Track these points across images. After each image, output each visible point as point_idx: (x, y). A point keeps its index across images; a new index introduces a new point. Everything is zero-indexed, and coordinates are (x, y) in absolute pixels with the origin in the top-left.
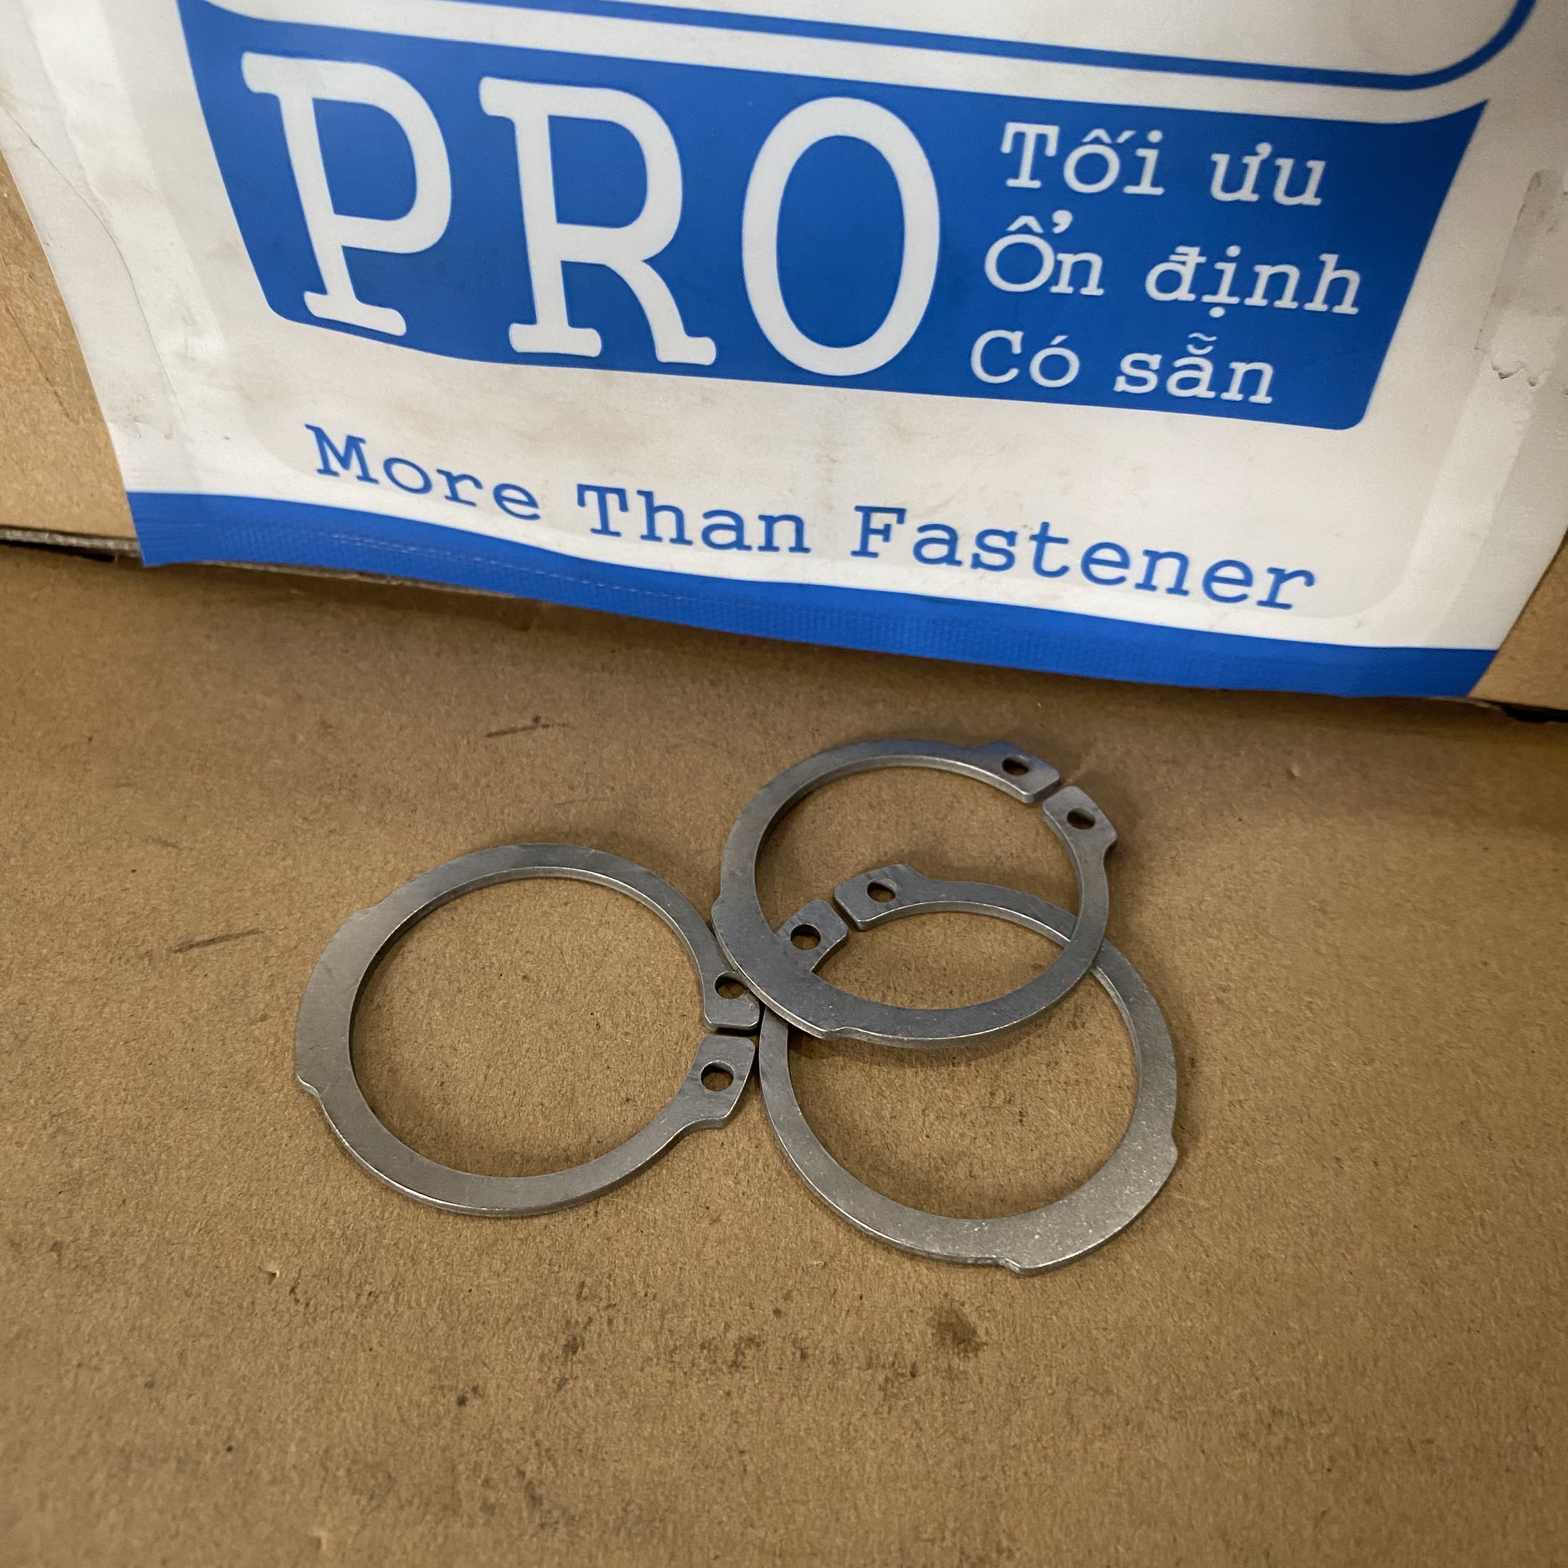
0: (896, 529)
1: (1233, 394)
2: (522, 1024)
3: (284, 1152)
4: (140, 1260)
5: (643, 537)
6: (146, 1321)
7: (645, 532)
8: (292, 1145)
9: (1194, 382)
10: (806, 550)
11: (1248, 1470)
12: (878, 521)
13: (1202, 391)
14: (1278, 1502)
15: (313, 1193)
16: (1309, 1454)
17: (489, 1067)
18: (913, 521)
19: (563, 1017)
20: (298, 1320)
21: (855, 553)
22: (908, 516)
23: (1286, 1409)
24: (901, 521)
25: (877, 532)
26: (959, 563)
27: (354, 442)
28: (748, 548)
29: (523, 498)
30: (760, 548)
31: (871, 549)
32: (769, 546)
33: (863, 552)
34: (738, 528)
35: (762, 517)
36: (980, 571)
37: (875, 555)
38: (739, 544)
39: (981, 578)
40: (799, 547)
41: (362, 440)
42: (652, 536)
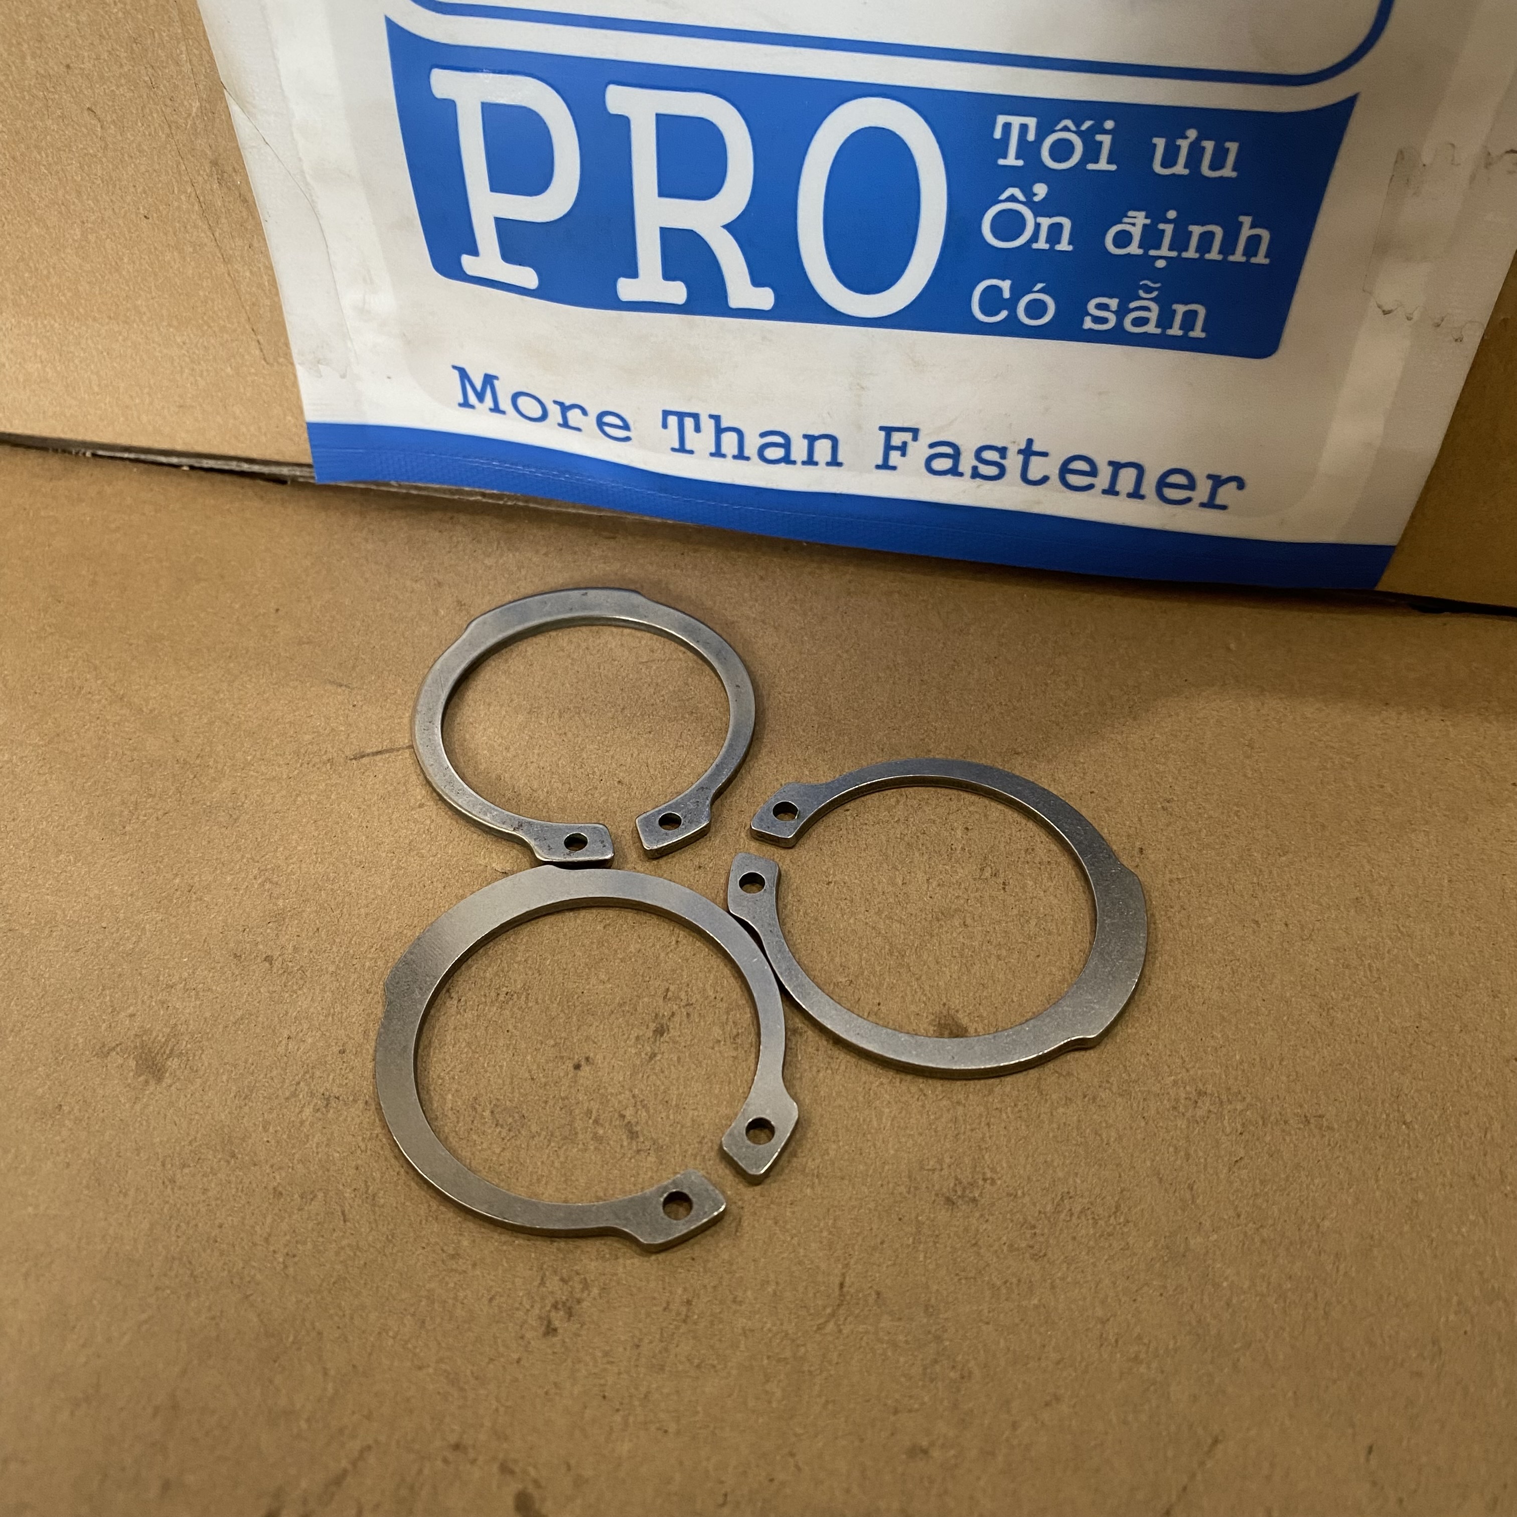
0: (911, 445)
1: (1175, 331)
5: (712, 455)
6: (338, 1009)
7: (713, 450)
9: (1144, 321)
10: (840, 464)
12: (897, 439)
13: (1151, 328)
16: (1226, 1122)
18: (925, 439)
22: (921, 435)
24: (915, 439)
25: (896, 448)
26: (961, 475)
27: (489, 380)
28: (794, 463)
29: (620, 423)
30: (804, 463)
31: (891, 463)
32: (810, 461)
33: (885, 465)
34: (787, 445)
35: (805, 436)
36: (978, 481)
37: (894, 468)
38: (787, 460)
39: (979, 487)
40: (834, 462)
41: (496, 378)
42: (718, 453)
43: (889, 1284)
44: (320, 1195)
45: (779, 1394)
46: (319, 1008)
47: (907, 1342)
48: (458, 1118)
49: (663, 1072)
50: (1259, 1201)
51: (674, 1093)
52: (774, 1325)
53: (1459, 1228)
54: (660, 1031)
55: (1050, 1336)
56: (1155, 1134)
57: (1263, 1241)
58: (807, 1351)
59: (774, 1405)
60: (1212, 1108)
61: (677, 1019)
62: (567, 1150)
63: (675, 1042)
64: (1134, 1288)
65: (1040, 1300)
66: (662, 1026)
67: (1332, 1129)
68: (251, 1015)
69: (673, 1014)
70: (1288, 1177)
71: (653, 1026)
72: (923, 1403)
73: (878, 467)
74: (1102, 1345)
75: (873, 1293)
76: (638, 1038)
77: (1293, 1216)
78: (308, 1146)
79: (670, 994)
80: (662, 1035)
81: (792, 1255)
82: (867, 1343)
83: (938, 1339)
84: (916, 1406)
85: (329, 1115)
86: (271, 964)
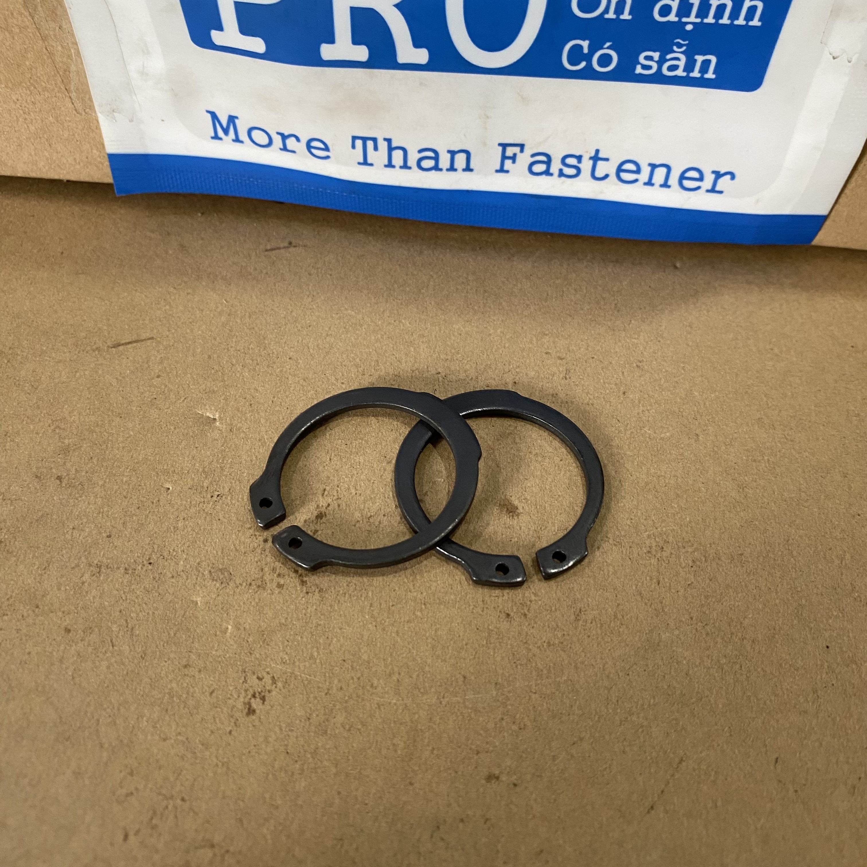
0: (519, 156)
1: (695, 74)
2: (290, 379)
3: (172, 435)
4: (101, 483)
5: (386, 166)
6: (106, 509)
7: (387, 163)
8: (176, 432)
9: (676, 68)
10: (472, 170)
11: (652, 567)
12: (509, 151)
13: (679, 72)
14: (666, 580)
15: (187, 453)
16: (682, 560)
17: (274, 397)
18: (528, 151)
19: (310, 376)
22: (526, 148)
23: (670, 541)
24: (522, 151)
25: (509, 158)
26: (552, 175)
27: (232, 119)
28: (441, 170)
29: (322, 146)
30: (448, 170)
31: (506, 168)
32: (452, 168)
33: (502, 170)
34: (436, 158)
35: (449, 151)
36: (563, 178)
37: (507, 172)
38: (436, 168)
39: (563, 183)
40: (468, 169)
41: (237, 118)
42: (390, 165)
43: (472, 671)
44: (96, 630)
45: (402, 745)
46: (93, 509)
47: (484, 708)
48: (187, 577)
50: (704, 609)
52: (398, 700)
53: (827, 620)
54: (320, 517)
55: (576, 700)
56: (637, 569)
57: (707, 634)
58: (419, 716)
59: (399, 752)
60: (673, 551)
61: (330, 508)
62: (260, 594)
63: (330, 523)
64: (627, 667)
65: (568, 677)
66: (321, 513)
67: (748, 562)
68: (48, 514)
69: (329, 505)
70: (722, 593)
71: (315, 514)
72: (496, 747)
73: (497, 171)
74: (608, 704)
75: (461, 677)
76: (305, 521)
77: (726, 618)
78: (87, 598)
79: (326, 492)
81: (409, 655)
82: (458, 710)
83: (505, 705)
84: (491, 749)
85: (101, 578)
86: (61, 481)
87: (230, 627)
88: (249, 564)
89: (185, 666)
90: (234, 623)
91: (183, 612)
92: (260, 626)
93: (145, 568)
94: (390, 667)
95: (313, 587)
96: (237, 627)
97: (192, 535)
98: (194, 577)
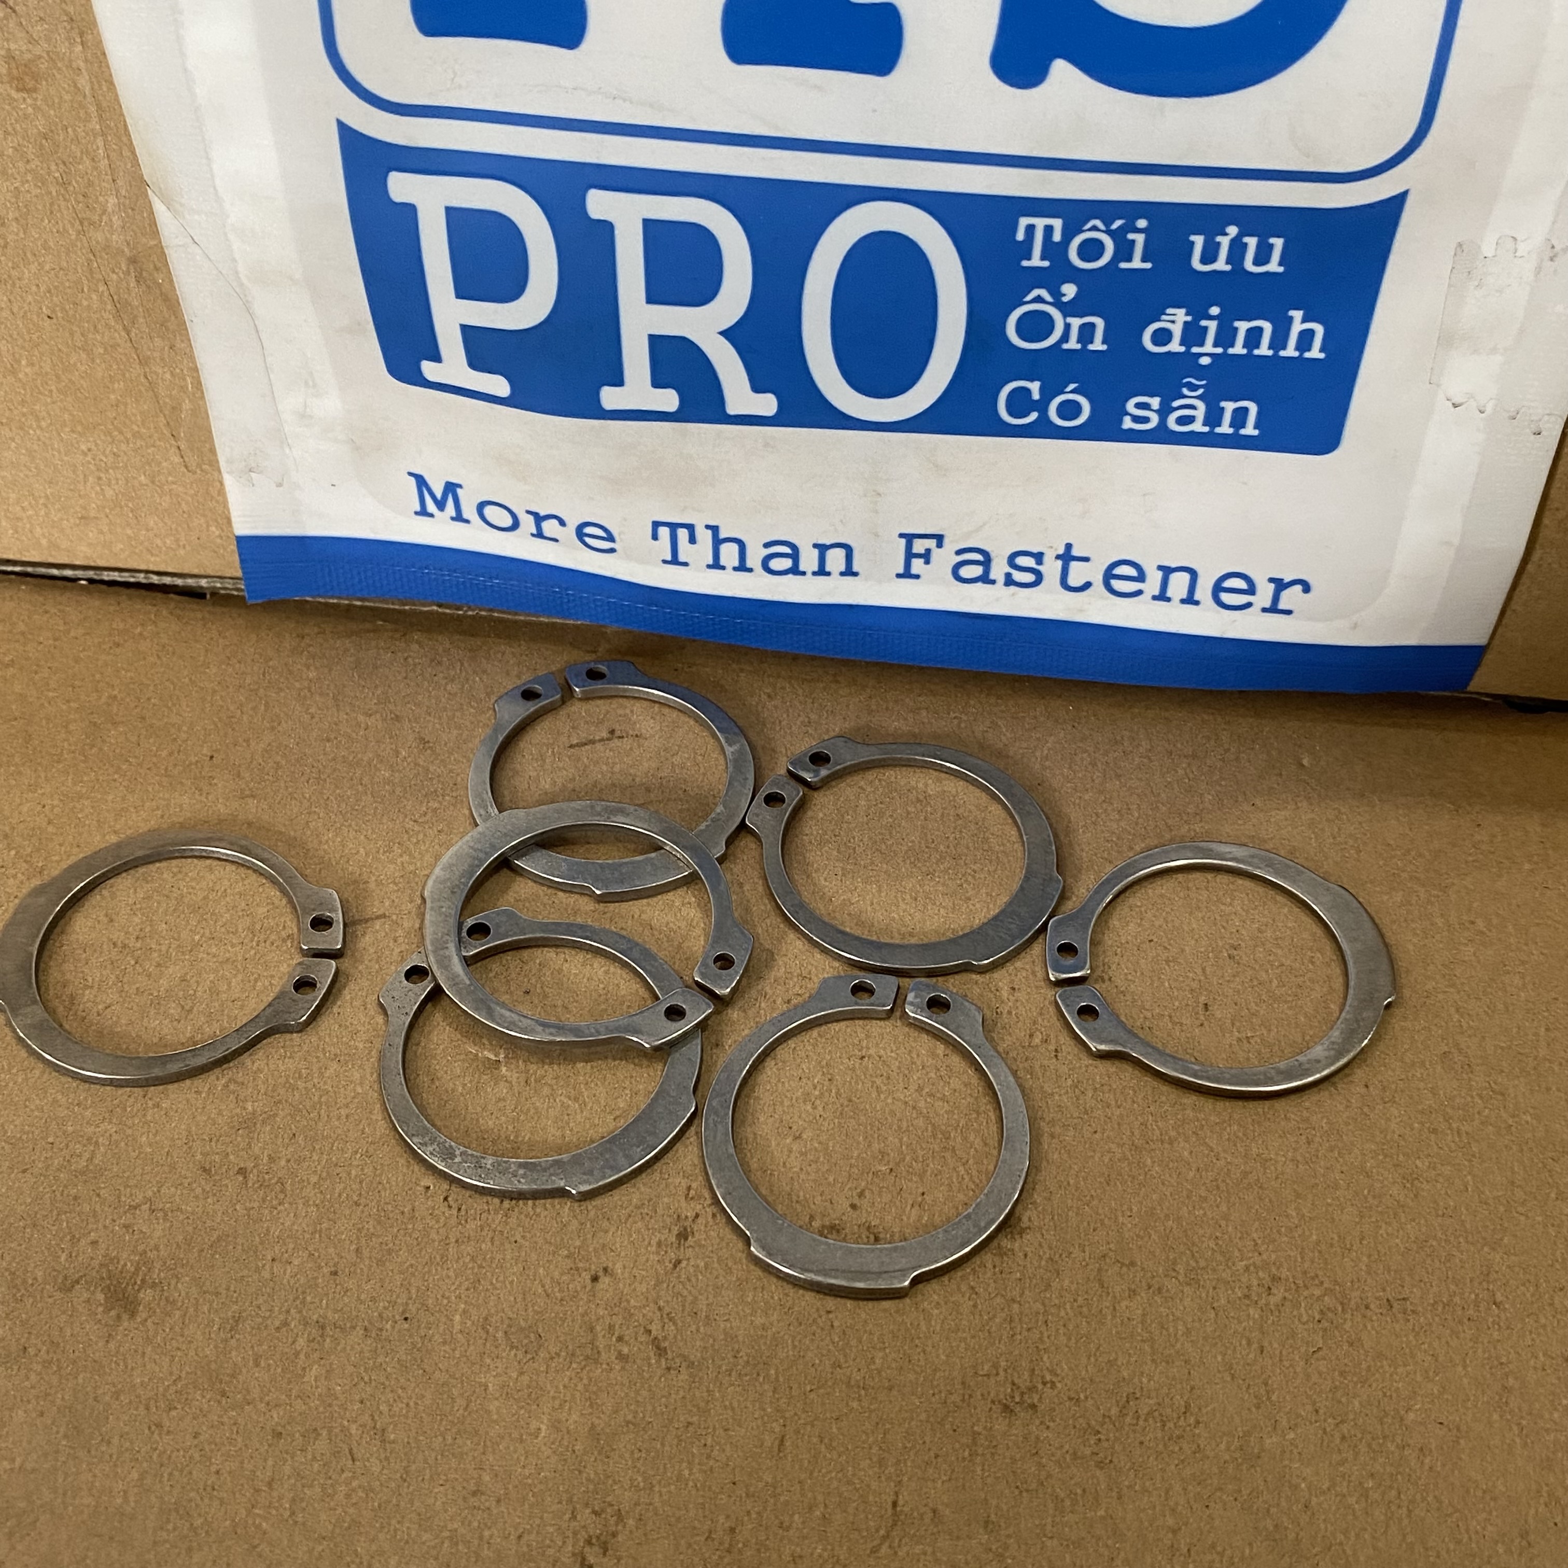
0: (936, 553)
1: (1225, 428)
4: (313, 1180)
5: (710, 567)
6: (325, 1226)
7: (711, 562)
9: (1190, 420)
10: (855, 574)
11: (1251, 1322)
12: (919, 546)
13: (1198, 426)
14: (1276, 1345)
15: (458, 1122)
16: (1303, 1310)
18: (951, 546)
20: (453, 1221)
21: (899, 576)
22: (946, 541)
23: (1284, 1276)
24: (940, 545)
25: (918, 556)
26: (992, 582)
27: (451, 488)
28: (804, 573)
29: (603, 534)
30: (814, 574)
31: (913, 571)
32: (822, 571)
33: (907, 574)
34: (795, 555)
35: (815, 546)
36: (1012, 588)
37: (916, 577)
38: (795, 570)
39: (1011, 595)
40: (849, 572)
41: (460, 486)
42: (716, 565)
43: (946, 1501)
44: (324, 1433)
46: (304, 1225)
48: (468, 1341)
49: (689, 1280)
50: (1339, 1395)
51: (702, 1305)
52: (824, 1550)
54: (683, 1235)
56: (1226, 1326)
57: (1343, 1438)
60: (1287, 1295)
61: (700, 1220)
62: (590, 1371)
63: (701, 1246)
64: (1207, 1493)
65: (1106, 1511)
66: (685, 1229)
67: (1417, 1313)
68: (228, 1236)
69: (697, 1216)
70: (1369, 1367)
71: (675, 1230)
75: (929, 1511)
76: (659, 1244)
78: (305, 1379)
79: (692, 1193)
80: (686, 1239)
85: (326, 1345)
86: (245, 1178)
87: (543, 1427)
88: (570, 1319)
89: (474, 1494)
90: (549, 1420)
91: (464, 1403)
92: (593, 1427)
93: (397, 1327)
94: (810, 1495)
95: (677, 1360)
96: (555, 1426)
97: (473, 1268)
98: (480, 1342)
